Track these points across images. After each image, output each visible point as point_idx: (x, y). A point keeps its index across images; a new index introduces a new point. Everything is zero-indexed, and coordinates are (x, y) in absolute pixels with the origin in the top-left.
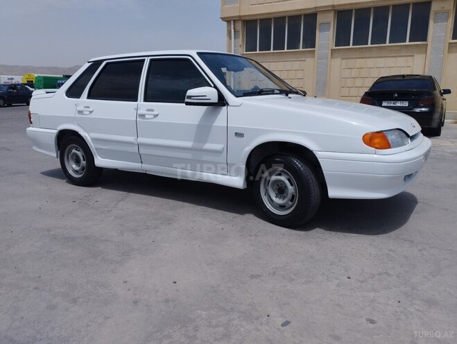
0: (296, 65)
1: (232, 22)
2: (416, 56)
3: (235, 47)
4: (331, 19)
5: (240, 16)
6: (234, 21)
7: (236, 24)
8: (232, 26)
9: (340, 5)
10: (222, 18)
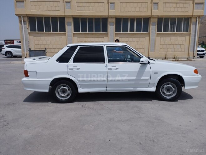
0: (58, 39)
1: (22, 17)
2: (105, 38)
3: (24, 29)
4: (71, 20)
5: (26, 15)
6: (23, 16)
7: (24, 18)
8: (22, 19)
9: (75, 15)
10: (16, 14)
